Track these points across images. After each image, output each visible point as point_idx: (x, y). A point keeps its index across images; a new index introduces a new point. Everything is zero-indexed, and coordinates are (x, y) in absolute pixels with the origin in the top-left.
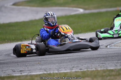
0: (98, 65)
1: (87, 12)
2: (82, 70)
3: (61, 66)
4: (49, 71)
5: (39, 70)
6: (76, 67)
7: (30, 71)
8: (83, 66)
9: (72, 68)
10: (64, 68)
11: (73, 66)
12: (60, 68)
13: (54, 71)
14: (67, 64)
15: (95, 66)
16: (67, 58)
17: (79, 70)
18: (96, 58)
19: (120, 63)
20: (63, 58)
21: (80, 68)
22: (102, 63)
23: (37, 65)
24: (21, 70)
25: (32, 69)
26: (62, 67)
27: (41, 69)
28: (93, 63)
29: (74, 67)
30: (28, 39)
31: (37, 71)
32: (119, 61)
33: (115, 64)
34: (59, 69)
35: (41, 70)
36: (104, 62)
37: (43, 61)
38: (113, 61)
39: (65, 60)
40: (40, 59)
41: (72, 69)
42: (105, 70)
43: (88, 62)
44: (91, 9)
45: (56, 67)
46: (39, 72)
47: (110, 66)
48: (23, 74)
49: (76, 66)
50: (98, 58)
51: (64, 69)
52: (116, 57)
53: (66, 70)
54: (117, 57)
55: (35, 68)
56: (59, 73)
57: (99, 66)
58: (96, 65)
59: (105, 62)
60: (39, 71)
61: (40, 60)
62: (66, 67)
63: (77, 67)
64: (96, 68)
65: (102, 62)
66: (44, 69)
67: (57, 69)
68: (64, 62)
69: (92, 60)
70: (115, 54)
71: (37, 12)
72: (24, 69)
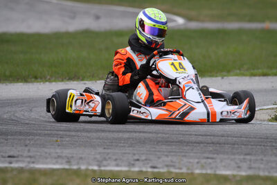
0: (196, 160)
1: (194, 25)
2: (156, 170)
3: (108, 154)
4: (78, 164)
5: (56, 158)
6: (143, 161)
7: (33, 160)
8: (161, 160)
9: (132, 162)
10: (116, 160)
11: (136, 157)
12: (105, 159)
13: (89, 164)
14: (124, 151)
15: (190, 162)
16: (126, 135)
17: (150, 170)
18: (195, 143)
19: (248, 162)
20: (116, 135)
21: (154, 165)
22: (208, 158)
23: (52, 145)
24: (11, 154)
25: (39, 154)
26: (110, 158)
27: (59, 157)
28: (185, 156)
29: (138, 160)
30: (41, 78)
31: (48, 160)
32: (248, 157)
33: (238, 162)
34: (101, 162)
35: (60, 160)
36: (211, 156)
37: (69, 136)
38: (234, 154)
39: (120, 139)
40: (61, 131)
41: (133, 165)
42: (210, 174)
43: (175, 152)
44: (203, 21)
45: (98, 156)
46: (54, 164)
47: (225, 166)
48: (15, 165)
49: (143, 158)
50: (199, 143)
51: (114, 163)
52: (243, 146)
53: (117, 165)
54: (245, 145)
55: (46, 153)
56: (101, 171)
57: (198, 163)
58: (191, 160)
59: (215, 156)
60: (54, 161)
61: (61, 133)
62: (120, 159)
63: (146, 160)
64: (188, 169)
65: (206, 155)
66: (66, 156)
67: (98, 161)
68: (117, 146)
69: (185, 148)
70: (241, 137)
72: (20, 153)
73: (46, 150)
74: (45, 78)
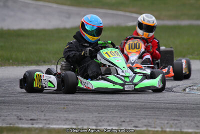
3: (102, 117)
4: (81, 124)
5: (64, 120)
6: (127, 122)
7: (48, 122)
8: (140, 122)
9: (120, 123)
10: (108, 122)
11: (123, 119)
12: (100, 121)
13: (89, 125)
14: (113, 115)
18: (164, 109)
20: (106, 104)
21: (135, 125)
23: (61, 111)
24: (32, 117)
25: (52, 117)
26: (103, 120)
27: (67, 120)
29: (124, 122)
30: (48, 62)
31: (59, 122)
34: (98, 123)
35: (68, 122)
37: (72, 104)
39: (109, 106)
41: (121, 125)
45: (94, 119)
46: (64, 125)
48: (36, 126)
49: (128, 120)
50: (167, 109)
51: (107, 124)
53: (109, 126)
55: (57, 117)
58: (163, 122)
59: (180, 118)
60: (64, 123)
61: (66, 102)
62: (111, 121)
63: (130, 121)
64: (162, 128)
66: (72, 119)
67: (95, 122)
68: (108, 111)
69: (157, 113)
71: (69, 15)
72: (39, 117)
73: (57, 115)
74: (51, 62)
